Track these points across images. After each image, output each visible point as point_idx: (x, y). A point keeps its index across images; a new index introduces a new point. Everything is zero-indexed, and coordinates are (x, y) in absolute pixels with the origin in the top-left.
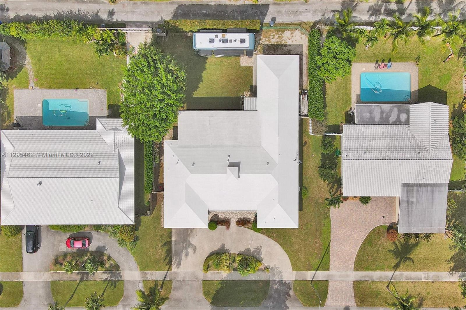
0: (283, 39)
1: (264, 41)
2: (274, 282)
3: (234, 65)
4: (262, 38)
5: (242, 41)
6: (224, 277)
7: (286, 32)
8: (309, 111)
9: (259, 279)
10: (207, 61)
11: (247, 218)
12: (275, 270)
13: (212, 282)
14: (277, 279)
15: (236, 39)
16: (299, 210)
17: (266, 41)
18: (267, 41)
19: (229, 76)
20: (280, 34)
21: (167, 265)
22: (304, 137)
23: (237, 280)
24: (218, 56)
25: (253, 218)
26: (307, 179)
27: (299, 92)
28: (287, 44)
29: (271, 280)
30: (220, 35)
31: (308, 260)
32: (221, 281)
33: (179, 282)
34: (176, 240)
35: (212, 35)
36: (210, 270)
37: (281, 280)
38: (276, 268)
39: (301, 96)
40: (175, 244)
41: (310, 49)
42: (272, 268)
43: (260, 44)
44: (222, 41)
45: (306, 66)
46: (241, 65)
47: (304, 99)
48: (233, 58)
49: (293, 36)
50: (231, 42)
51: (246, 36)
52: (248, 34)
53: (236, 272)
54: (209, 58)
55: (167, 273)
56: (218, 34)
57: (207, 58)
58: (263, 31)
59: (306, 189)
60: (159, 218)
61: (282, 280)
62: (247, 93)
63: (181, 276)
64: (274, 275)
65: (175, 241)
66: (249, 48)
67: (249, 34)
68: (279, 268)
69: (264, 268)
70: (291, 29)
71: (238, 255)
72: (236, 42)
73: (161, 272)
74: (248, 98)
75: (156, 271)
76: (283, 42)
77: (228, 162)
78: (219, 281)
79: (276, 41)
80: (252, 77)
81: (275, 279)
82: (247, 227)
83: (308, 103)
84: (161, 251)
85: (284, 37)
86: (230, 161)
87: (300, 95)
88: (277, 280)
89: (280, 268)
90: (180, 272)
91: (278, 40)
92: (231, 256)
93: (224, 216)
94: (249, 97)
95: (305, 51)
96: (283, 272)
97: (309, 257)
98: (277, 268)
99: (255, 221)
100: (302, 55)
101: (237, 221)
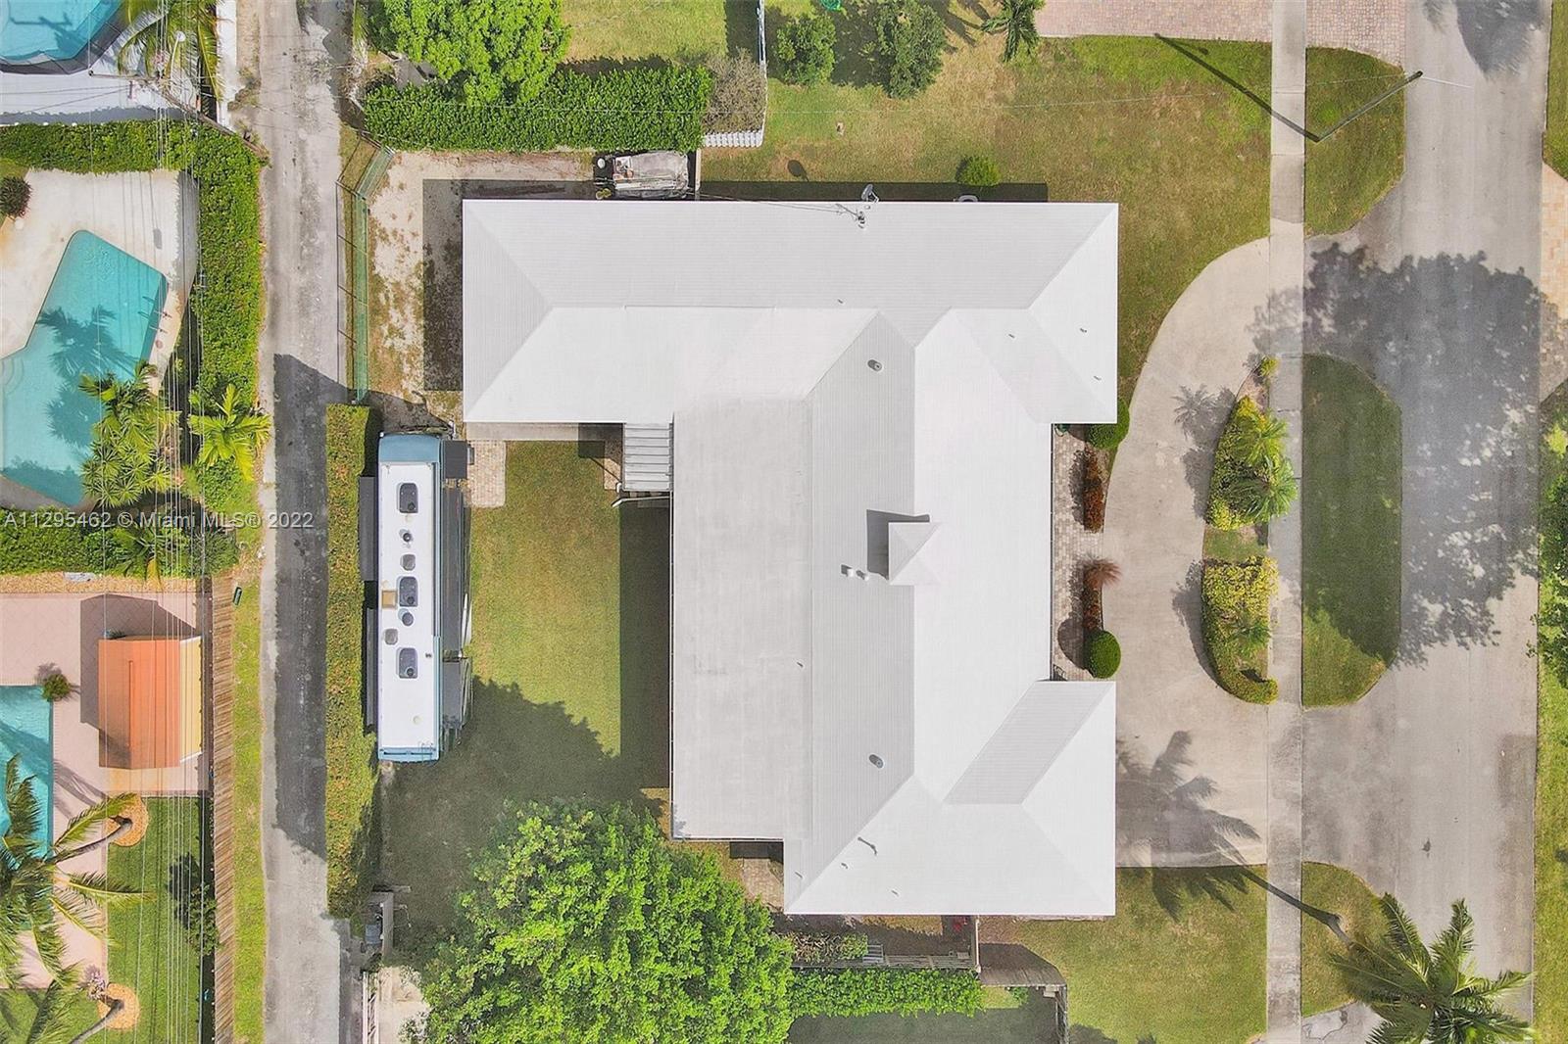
0: (403, 281)
1: (410, 385)
2: (1311, 330)
3: (504, 541)
4: (401, 396)
5: (408, 498)
6: (1291, 592)
7: (378, 269)
8: (675, 146)
9: (1298, 412)
10: (485, 681)
11: (1075, 474)
12: (1265, 330)
13: (1307, 657)
14: (1297, 318)
15: (401, 532)
16: (1046, 201)
17: (414, 373)
18: (412, 366)
19: (544, 569)
20: (387, 298)
21: (1243, 891)
22: (773, 177)
23: (1303, 524)
24: (468, 629)
25: (1071, 443)
26: (929, 161)
27: (604, 199)
28: (425, 264)
29: (1305, 349)
30: (388, 618)
31: (1229, 153)
32: (1306, 609)
33: (1309, 827)
34: (1153, 847)
35: (388, 657)
36: (1264, 664)
37: (1305, 295)
38: (1258, 322)
39: (619, 187)
40: (1169, 849)
41: (440, 141)
42: (1257, 342)
43: (425, 404)
44: (410, 610)
45: (506, 165)
46: (501, 503)
47: (629, 173)
48: (475, 542)
49: (395, 233)
50: (413, 556)
51: (392, 476)
52: (383, 468)
53: (1272, 530)
54: (474, 673)
55: (1276, 892)
56: (383, 627)
57: (476, 681)
58: (376, 389)
59: (965, 163)
60: (1073, 931)
61: (1301, 292)
62: (606, 474)
63: (1285, 818)
64: (1283, 331)
65: (1156, 848)
66: (434, 464)
67: (380, 464)
68: (1260, 308)
69: (1260, 387)
70: (369, 242)
71: (1209, 520)
72: (411, 532)
73: (1269, 920)
74: (627, 469)
75: (1265, 945)
76: (417, 283)
77: (867, 578)
78: (1306, 619)
79: (412, 319)
80: (547, 445)
81: (1299, 330)
82: (1105, 474)
83: (645, 151)
84: (1194, 923)
85: (397, 279)
86: (864, 569)
87: (614, 196)
88: (1301, 317)
89: (1258, 304)
90: (1270, 821)
91: (409, 309)
92: (1213, 556)
93: (1065, 594)
94: (620, 462)
95: (447, 168)
96: (1273, 290)
97: (1219, 151)
98: (1257, 319)
99: (1085, 432)
100: (465, 183)
101: (1083, 527)
